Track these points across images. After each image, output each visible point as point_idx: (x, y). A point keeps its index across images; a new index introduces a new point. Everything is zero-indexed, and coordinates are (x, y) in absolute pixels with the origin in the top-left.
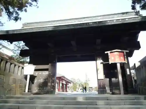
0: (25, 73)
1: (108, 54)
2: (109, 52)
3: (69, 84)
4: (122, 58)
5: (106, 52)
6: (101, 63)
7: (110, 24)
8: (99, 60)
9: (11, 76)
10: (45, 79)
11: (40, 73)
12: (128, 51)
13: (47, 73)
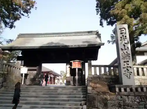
0: (21, 73)
1: (72, 62)
2: (72, 61)
3: (57, 77)
4: (80, 65)
5: (71, 62)
6: (69, 67)
7: (71, 47)
8: (68, 65)
9: (13, 74)
10: (34, 76)
11: (31, 72)
12: (83, 61)
13: (35, 72)
